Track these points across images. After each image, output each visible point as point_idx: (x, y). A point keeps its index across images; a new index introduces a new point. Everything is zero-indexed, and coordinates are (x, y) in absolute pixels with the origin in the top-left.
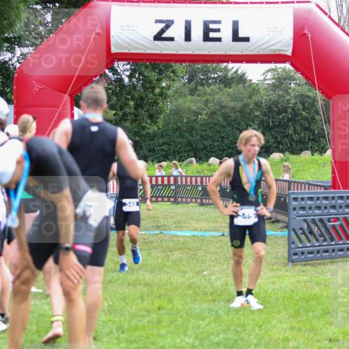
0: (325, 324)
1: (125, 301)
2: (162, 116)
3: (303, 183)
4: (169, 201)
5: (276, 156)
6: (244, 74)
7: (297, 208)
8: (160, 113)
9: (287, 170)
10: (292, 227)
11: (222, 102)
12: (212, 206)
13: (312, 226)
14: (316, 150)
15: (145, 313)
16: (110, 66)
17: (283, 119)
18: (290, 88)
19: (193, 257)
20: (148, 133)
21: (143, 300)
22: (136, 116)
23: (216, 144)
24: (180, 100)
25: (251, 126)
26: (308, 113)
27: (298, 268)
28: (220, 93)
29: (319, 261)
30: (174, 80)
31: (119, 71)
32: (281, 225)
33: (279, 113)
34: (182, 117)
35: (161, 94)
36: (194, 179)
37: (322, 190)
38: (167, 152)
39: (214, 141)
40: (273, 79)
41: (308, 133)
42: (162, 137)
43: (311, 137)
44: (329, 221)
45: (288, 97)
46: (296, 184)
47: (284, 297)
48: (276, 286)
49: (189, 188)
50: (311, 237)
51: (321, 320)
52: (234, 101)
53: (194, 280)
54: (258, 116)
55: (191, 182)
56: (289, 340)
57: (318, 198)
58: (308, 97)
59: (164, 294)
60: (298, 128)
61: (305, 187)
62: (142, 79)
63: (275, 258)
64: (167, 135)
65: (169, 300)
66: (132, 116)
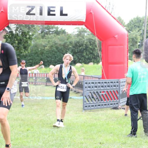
0: (98, 136)
1: (13, 127)
2: (30, 47)
3: (90, 76)
4: (32, 84)
5: (78, 65)
6: (65, 30)
7: (87, 87)
8: (29, 46)
9: (83, 71)
10: (85, 95)
11: (55, 42)
12: (51, 86)
13: (93, 95)
14: (95, 63)
15: (21, 132)
16: (7, 26)
17: (81, 49)
18: (84, 36)
19: (42, 108)
20: (23, 55)
21: (21, 127)
22: (18, 47)
23: (53, 59)
24: (38, 41)
25: (68, 52)
26: (92, 47)
27: (87, 112)
28: (55, 38)
29: (96, 110)
30: (35, 32)
31: (11, 28)
32: (80, 94)
33: (80, 46)
34: (38, 48)
35: (29, 38)
36: (43, 75)
37: (98, 79)
38: (31, 63)
39: (52, 58)
40: (77, 32)
41: (92, 55)
42: (30, 56)
43: (93, 57)
44: (101, 93)
45: (84, 40)
46: (87, 77)
47: (81, 125)
48: (78, 120)
49: (41, 78)
50: (93, 99)
51: (97, 134)
52: (61, 41)
53: (43, 118)
54: (71, 48)
55: (42, 76)
56: (83, 143)
57: (96, 83)
58: (92, 40)
59: (30, 124)
60: (88, 53)
61: (90, 78)
62: (21, 32)
63: (78, 108)
64: (32, 55)
65: (32, 127)
66: (17, 47)
